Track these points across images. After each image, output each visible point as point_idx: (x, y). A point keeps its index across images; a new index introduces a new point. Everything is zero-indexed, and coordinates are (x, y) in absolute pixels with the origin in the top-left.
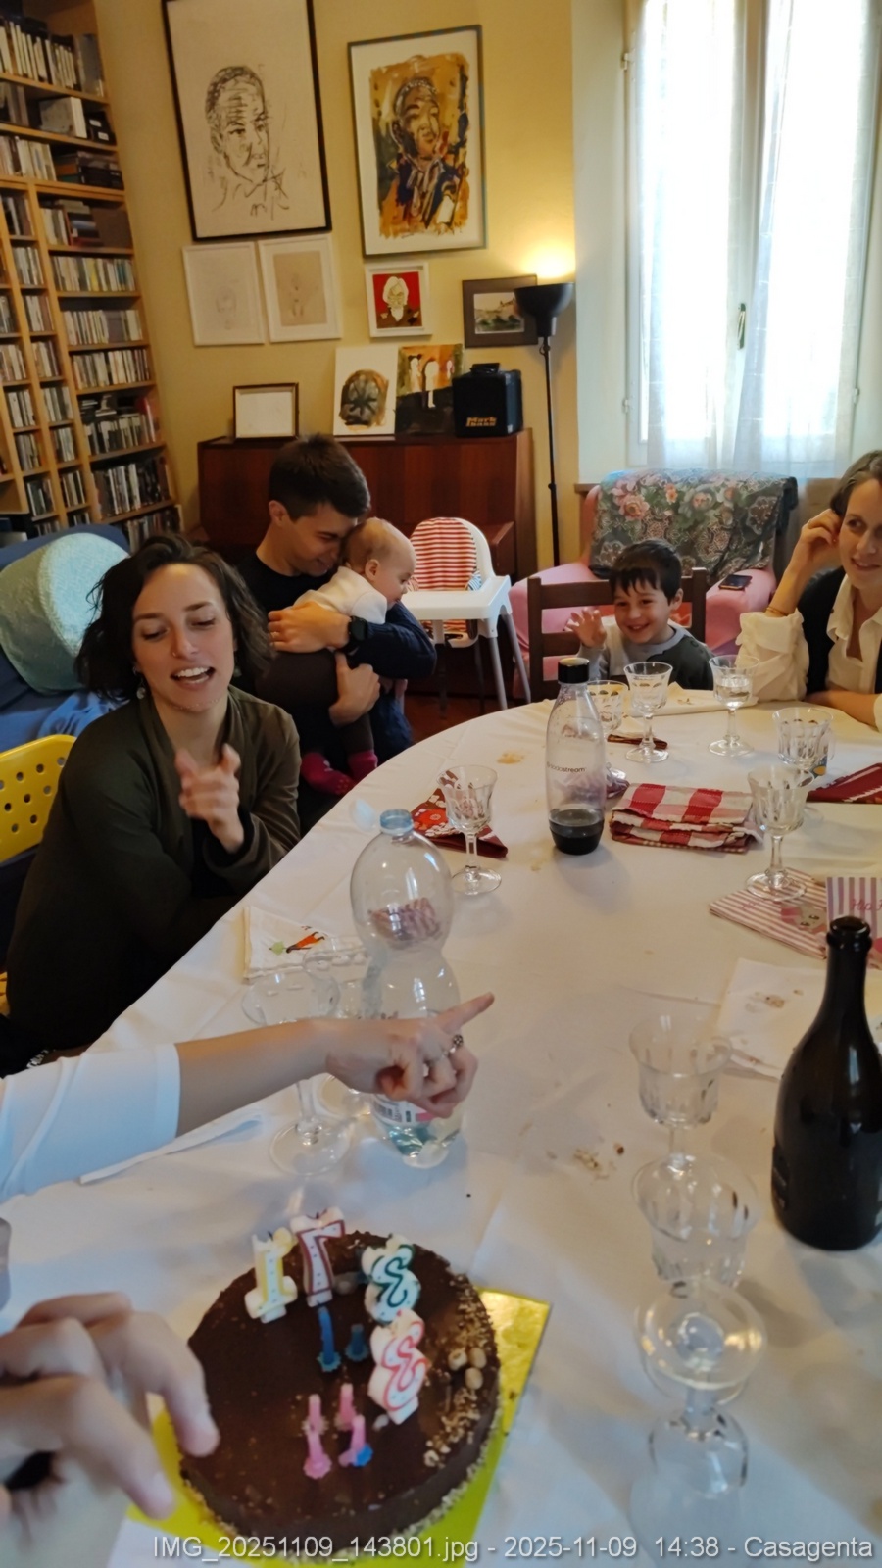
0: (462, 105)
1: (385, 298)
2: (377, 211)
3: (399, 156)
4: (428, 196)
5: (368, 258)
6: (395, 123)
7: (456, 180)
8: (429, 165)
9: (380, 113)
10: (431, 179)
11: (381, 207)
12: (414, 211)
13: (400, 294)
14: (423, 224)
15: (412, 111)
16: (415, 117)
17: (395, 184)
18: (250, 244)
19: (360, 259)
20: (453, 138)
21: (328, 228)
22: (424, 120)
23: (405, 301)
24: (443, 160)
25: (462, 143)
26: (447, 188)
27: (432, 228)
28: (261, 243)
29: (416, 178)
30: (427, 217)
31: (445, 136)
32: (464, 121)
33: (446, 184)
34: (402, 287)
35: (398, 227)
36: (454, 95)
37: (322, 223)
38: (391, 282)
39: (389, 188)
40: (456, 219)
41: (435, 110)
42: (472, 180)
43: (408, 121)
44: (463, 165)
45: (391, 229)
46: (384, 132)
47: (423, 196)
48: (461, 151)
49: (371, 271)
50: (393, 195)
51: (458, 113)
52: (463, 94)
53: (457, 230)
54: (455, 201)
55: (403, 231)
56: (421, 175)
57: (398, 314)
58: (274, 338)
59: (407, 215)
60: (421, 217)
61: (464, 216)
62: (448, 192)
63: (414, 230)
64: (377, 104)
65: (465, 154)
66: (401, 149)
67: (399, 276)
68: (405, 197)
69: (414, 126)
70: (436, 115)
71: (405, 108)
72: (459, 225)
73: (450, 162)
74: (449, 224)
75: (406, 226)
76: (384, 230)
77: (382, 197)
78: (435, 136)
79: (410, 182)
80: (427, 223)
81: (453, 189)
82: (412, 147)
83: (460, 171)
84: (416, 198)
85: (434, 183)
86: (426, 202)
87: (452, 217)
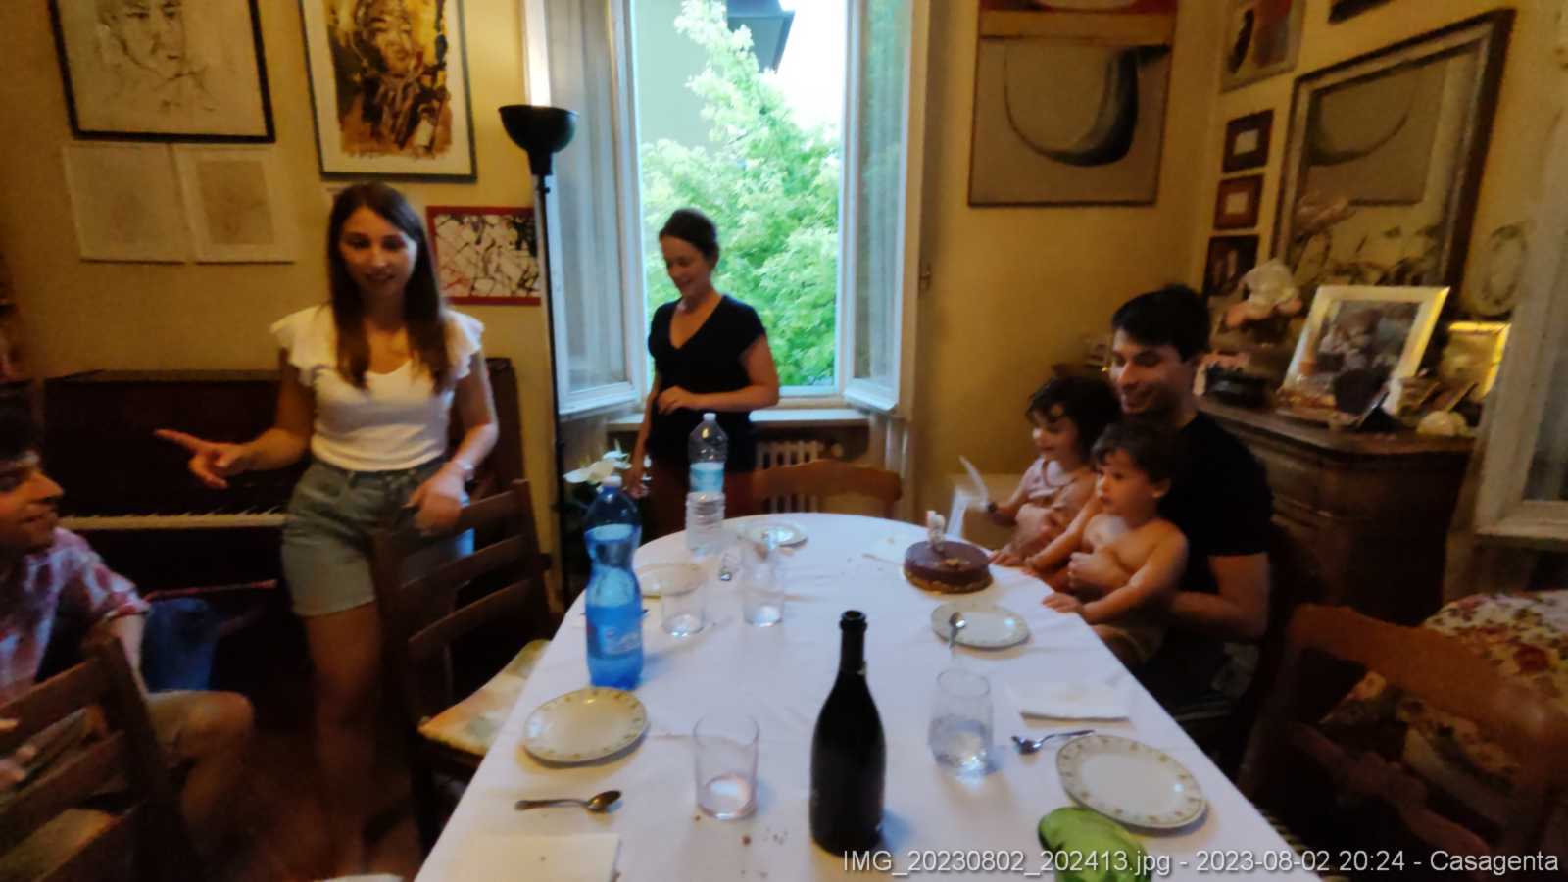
3: (363, 71)
4: (402, 116)
5: (326, 175)
6: (356, 34)
7: (436, 104)
8: (400, 84)
10: (404, 99)
11: (342, 121)
12: (385, 130)
14: (397, 146)
15: (378, 25)
16: (381, 31)
17: (358, 101)
18: (162, 148)
19: (316, 176)
20: (430, 59)
21: (270, 137)
22: (393, 36)
24: (419, 80)
25: (441, 65)
26: (425, 110)
27: (407, 150)
28: (176, 147)
29: (386, 94)
30: (401, 138)
31: (420, 56)
32: (442, 45)
33: (422, 106)
35: (365, 146)
36: (429, 15)
37: (259, 129)
39: (350, 103)
40: (437, 142)
41: (406, 27)
42: (456, 105)
43: (372, 34)
44: (442, 89)
45: (356, 147)
47: (395, 116)
48: (440, 74)
49: (329, 190)
50: (357, 112)
51: (433, 33)
53: (439, 156)
54: (435, 125)
55: (372, 150)
56: (391, 94)
58: (201, 257)
59: (376, 135)
60: (393, 137)
61: (447, 141)
62: (425, 114)
63: (384, 151)
64: (333, 12)
65: (444, 78)
66: (366, 63)
68: (372, 114)
69: (381, 41)
70: (407, 33)
71: (369, 20)
72: (442, 150)
73: (427, 83)
75: (374, 144)
76: (348, 145)
77: (344, 109)
78: (407, 54)
79: (377, 100)
80: (402, 145)
81: (432, 113)
82: (379, 61)
83: (442, 95)
84: (386, 116)
85: (409, 103)
86: (400, 121)
87: (432, 141)
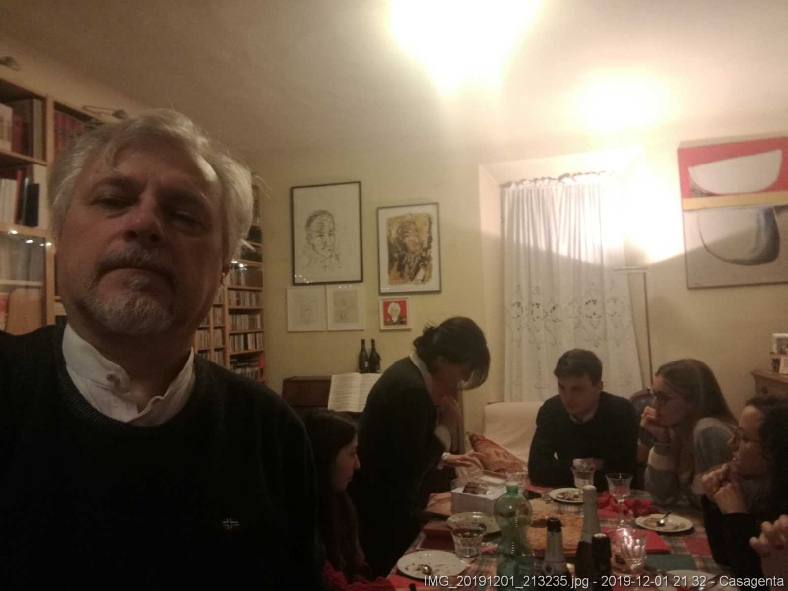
0: (430, 233)
1: (389, 311)
2: (387, 274)
3: (399, 252)
4: (412, 268)
5: (381, 294)
6: (398, 239)
7: (427, 262)
8: (413, 256)
9: (390, 235)
10: (414, 261)
11: (389, 272)
12: (406, 275)
13: (397, 310)
14: (410, 280)
15: (407, 234)
16: (407, 236)
17: (396, 264)
18: (322, 286)
19: (377, 295)
20: (425, 245)
21: (361, 281)
22: (412, 238)
23: (398, 313)
24: (421, 254)
25: (430, 247)
26: (422, 265)
27: (414, 281)
28: (327, 286)
29: (407, 261)
30: (412, 277)
31: (422, 244)
32: (430, 240)
33: (421, 264)
34: (398, 308)
35: (397, 281)
36: (426, 228)
37: (359, 278)
38: (392, 305)
39: (393, 265)
40: (426, 278)
41: (417, 234)
42: (434, 262)
43: (404, 238)
44: (430, 256)
45: (394, 282)
46: (392, 241)
47: (410, 268)
48: (429, 251)
49: (381, 300)
50: (395, 268)
51: (427, 236)
52: (430, 228)
53: (426, 283)
54: (425, 271)
55: (400, 283)
56: (409, 260)
57: (395, 319)
58: (330, 329)
59: (402, 276)
60: (409, 277)
61: (430, 277)
62: (422, 267)
63: (404, 283)
64: (390, 231)
65: (431, 252)
66: (400, 249)
67: (396, 302)
68: (401, 268)
69: (407, 240)
70: (417, 236)
71: (403, 233)
72: (427, 281)
73: (424, 254)
74: (423, 281)
75: (401, 281)
76: (391, 282)
77: (390, 268)
78: (416, 244)
79: (404, 262)
80: (412, 280)
81: (425, 266)
82: (405, 248)
83: (429, 259)
84: (407, 269)
85: (416, 262)
86: (411, 271)
87: (424, 277)
